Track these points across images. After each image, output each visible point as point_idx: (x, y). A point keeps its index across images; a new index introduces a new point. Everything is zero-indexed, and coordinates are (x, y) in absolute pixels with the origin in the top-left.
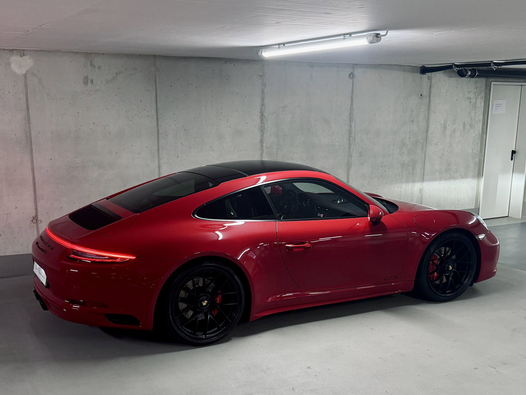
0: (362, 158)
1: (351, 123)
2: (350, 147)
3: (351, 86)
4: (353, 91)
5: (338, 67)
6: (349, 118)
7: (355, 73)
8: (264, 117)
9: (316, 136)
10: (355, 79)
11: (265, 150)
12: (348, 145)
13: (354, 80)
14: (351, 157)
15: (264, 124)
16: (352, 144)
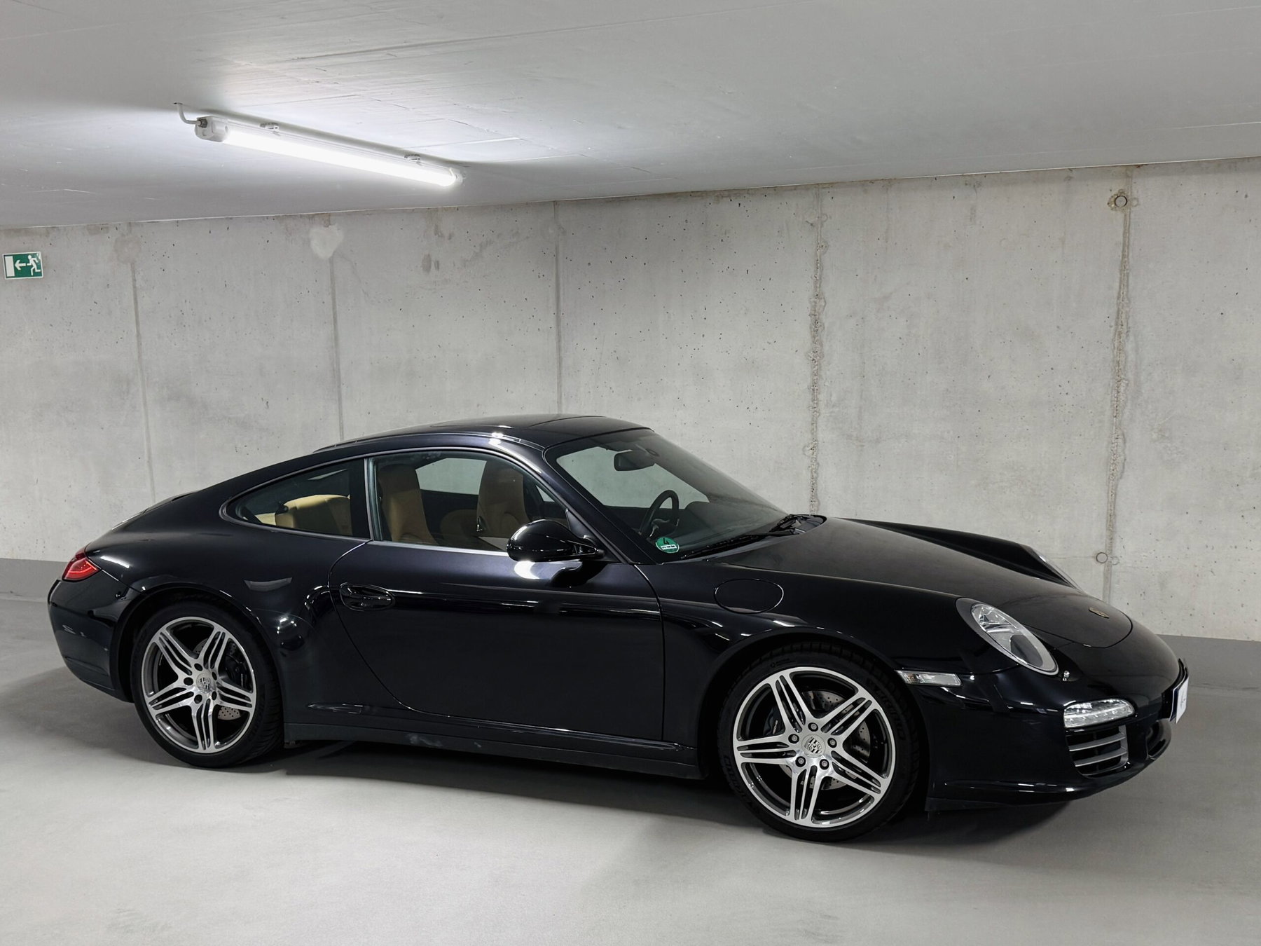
0: (1169, 445)
1: (1121, 340)
2: (1117, 411)
3: (1121, 231)
4: (1126, 245)
5: (1069, 178)
6: (1113, 324)
7: (1135, 192)
8: (824, 324)
9: (989, 376)
10: (1132, 209)
11: (823, 411)
12: (1111, 406)
13: (1130, 212)
14: (1125, 441)
15: (822, 345)
16: (1125, 403)
